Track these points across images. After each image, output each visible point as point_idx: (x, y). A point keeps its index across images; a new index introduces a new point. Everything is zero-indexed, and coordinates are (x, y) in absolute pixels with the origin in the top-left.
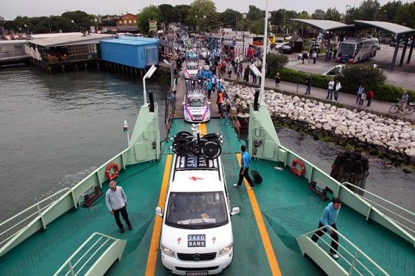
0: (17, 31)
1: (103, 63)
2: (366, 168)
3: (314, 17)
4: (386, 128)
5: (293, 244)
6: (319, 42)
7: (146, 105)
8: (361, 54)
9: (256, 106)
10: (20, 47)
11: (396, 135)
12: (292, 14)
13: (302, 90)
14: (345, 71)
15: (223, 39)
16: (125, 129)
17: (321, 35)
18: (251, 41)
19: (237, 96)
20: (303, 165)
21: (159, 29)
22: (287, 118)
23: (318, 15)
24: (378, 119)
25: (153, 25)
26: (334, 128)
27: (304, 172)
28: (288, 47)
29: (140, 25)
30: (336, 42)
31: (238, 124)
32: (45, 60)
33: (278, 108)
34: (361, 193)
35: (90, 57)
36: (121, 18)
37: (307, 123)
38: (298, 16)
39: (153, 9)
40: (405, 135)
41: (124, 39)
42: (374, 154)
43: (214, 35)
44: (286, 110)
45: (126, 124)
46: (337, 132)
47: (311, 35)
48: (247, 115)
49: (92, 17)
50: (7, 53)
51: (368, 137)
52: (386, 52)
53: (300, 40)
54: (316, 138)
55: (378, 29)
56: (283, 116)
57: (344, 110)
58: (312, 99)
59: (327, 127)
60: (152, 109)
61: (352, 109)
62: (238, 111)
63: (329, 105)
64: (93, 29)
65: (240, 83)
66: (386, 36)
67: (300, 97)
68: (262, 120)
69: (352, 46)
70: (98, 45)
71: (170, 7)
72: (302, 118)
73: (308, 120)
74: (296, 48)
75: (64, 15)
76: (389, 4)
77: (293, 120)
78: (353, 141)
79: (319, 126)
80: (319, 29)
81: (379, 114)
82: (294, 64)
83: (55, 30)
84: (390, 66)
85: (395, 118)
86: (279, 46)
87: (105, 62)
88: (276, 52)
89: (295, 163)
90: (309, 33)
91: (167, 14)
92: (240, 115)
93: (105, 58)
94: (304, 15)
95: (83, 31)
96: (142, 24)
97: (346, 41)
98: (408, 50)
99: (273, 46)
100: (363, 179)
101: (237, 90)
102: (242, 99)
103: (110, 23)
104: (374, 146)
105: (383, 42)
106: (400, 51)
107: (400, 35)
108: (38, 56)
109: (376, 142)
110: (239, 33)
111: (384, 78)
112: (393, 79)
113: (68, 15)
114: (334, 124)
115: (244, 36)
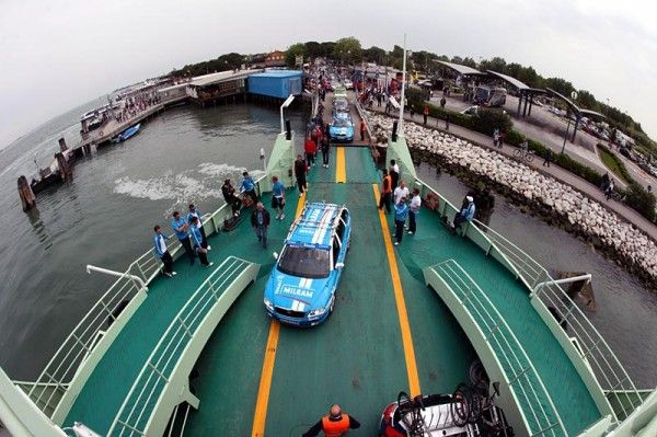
0: (183, 77)
1: (250, 95)
2: (492, 206)
3: (453, 61)
4: (512, 170)
5: (419, 275)
6: (458, 83)
7: (284, 133)
8: (494, 100)
9: (394, 138)
10: (183, 89)
11: (519, 177)
12: (433, 56)
13: (442, 125)
14: (480, 112)
15: (366, 72)
16: (262, 157)
17: (459, 78)
18: (394, 76)
19: (378, 126)
20: (437, 199)
21: (305, 62)
22: (426, 150)
23: (457, 60)
24: (506, 161)
25: (299, 60)
26: (469, 165)
27: (437, 206)
28: (430, 84)
29: (287, 60)
30: (472, 85)
31: (377, 153)
32: (200, 97)
33: (418, 140)
34: (485, 230)
35: (238, 91)
36: (270, 55)
37: (445, 157)
38: (439, 58)
39: (300, 46)
40: (525, 178)
41: (270, 73)
42: (500, 192)
43: (357, 68)
44: (426, 143)
45: (262, 152)
46: (471, 168)
47: (451, 77)
48: (386, 145)
49: (243, 57)
50: (174, 96)
51: (497, 176)
52: (512, 102)
53: (440, 79)
54: (452, 174)
55: (507, 82)
56: (423, 148)
57: (478, 148)
58: (451, 135)
59: (463, 163)
60: (289, 137)
61: (485, 148)
62: (378, 141)
63: (465, 142)
64: (243, 66)
65: (382, 114)
66: (513, 90)
67: (440, 131)
68: (400, 151)
69: (486, 92)
70: (246, 80)
71: (316, 43)
72: (440, 152)
73: (446, 154)
74: (437, 86)
75: (220, 58)
76: (513, 65)
77: (432, 154)
78: (485, 178)
79: (456, 161)
80: (458, 73)
81: (507, 156)
82: (435, 100)
83: (212, 72)
84: (516, 115)
85: (519, 162)
86: (421, 82)
87: (251, 94)
88: (418, 88)
89: (429, 197)
90: (450, 74)
91: (313, 50)
92: (380, 145)
93: (252, 90)
94: (445, 58)
95: (234, 70)
96: (289, 59)
97: (481, 87)
98: (528, 105)
99: (416, 82)
100: (488, 216)
101: (379, 120)
102: (383, 129)
103: (260, 61)
104: (501, 185)
105: (510, 94)
106: (523, 105)
107: (522, 90)
108: (195, 95)
109: (503, 182)
110: (383, 68)
111: (511, 125)
112: (518, 126)
113: (223, 58)
114: (469, 161)
115: (387, 70)
